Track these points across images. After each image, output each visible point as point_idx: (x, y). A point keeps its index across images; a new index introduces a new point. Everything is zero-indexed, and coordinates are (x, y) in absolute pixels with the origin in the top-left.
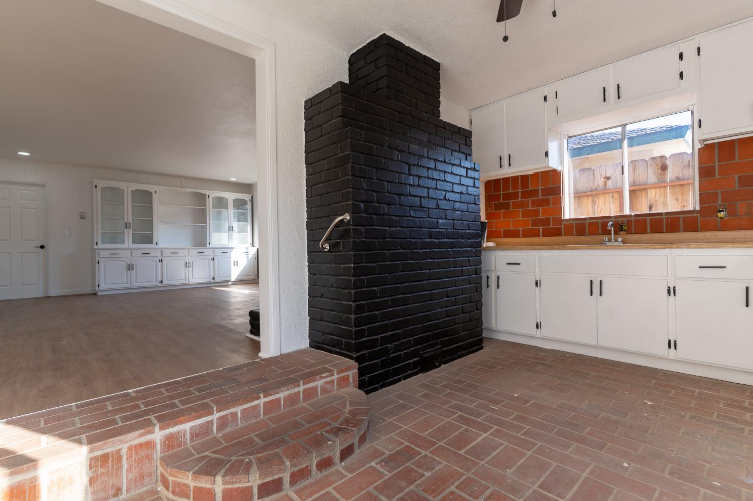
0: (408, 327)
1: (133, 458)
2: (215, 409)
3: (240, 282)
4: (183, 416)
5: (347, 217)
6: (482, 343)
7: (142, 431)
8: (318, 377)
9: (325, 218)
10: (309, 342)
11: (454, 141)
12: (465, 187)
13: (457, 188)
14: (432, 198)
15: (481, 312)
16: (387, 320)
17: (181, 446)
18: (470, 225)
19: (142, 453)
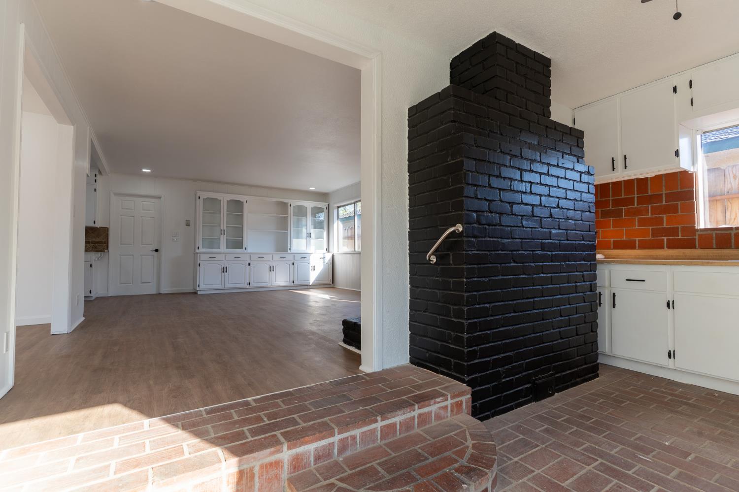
0: (521, 349)
1: (264, 477)
2: (336, 430)
3: (317, 286)
4: (308, 436)
5: (460, 228)
6: (598, 370)
7: (272, 449)
8: (432, 401)
9: (431, 229)
10: (410, 358)
11: (565, 143)
12: (579, 194)
13: (571, 195)
14: (545, 206)
15: (597, 334)
16: (500, 341)
17: (305, 468)
18: (584, 235)
19: (273, 472)
